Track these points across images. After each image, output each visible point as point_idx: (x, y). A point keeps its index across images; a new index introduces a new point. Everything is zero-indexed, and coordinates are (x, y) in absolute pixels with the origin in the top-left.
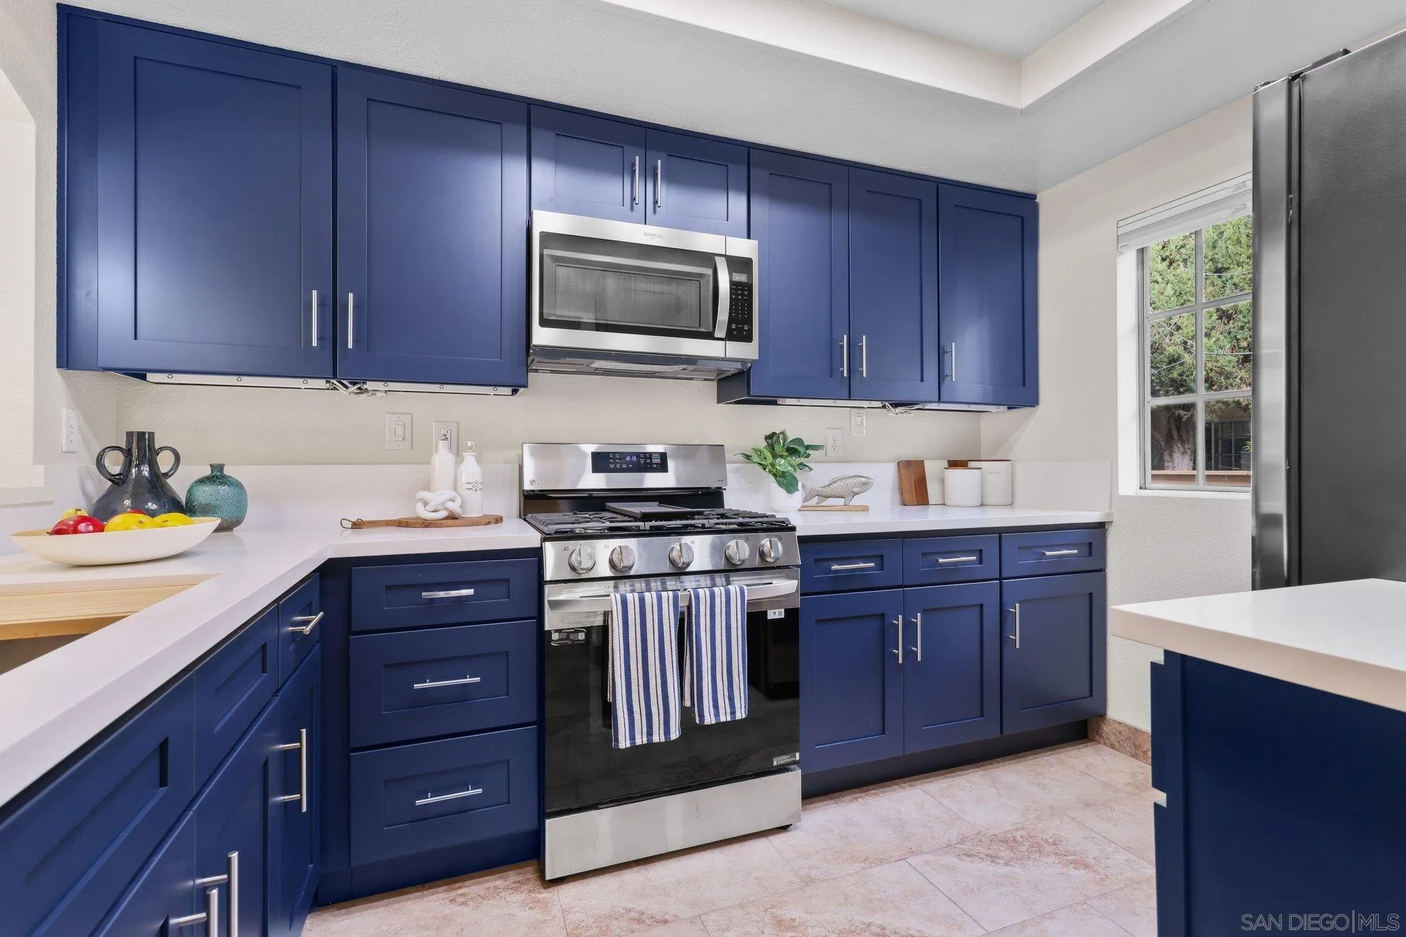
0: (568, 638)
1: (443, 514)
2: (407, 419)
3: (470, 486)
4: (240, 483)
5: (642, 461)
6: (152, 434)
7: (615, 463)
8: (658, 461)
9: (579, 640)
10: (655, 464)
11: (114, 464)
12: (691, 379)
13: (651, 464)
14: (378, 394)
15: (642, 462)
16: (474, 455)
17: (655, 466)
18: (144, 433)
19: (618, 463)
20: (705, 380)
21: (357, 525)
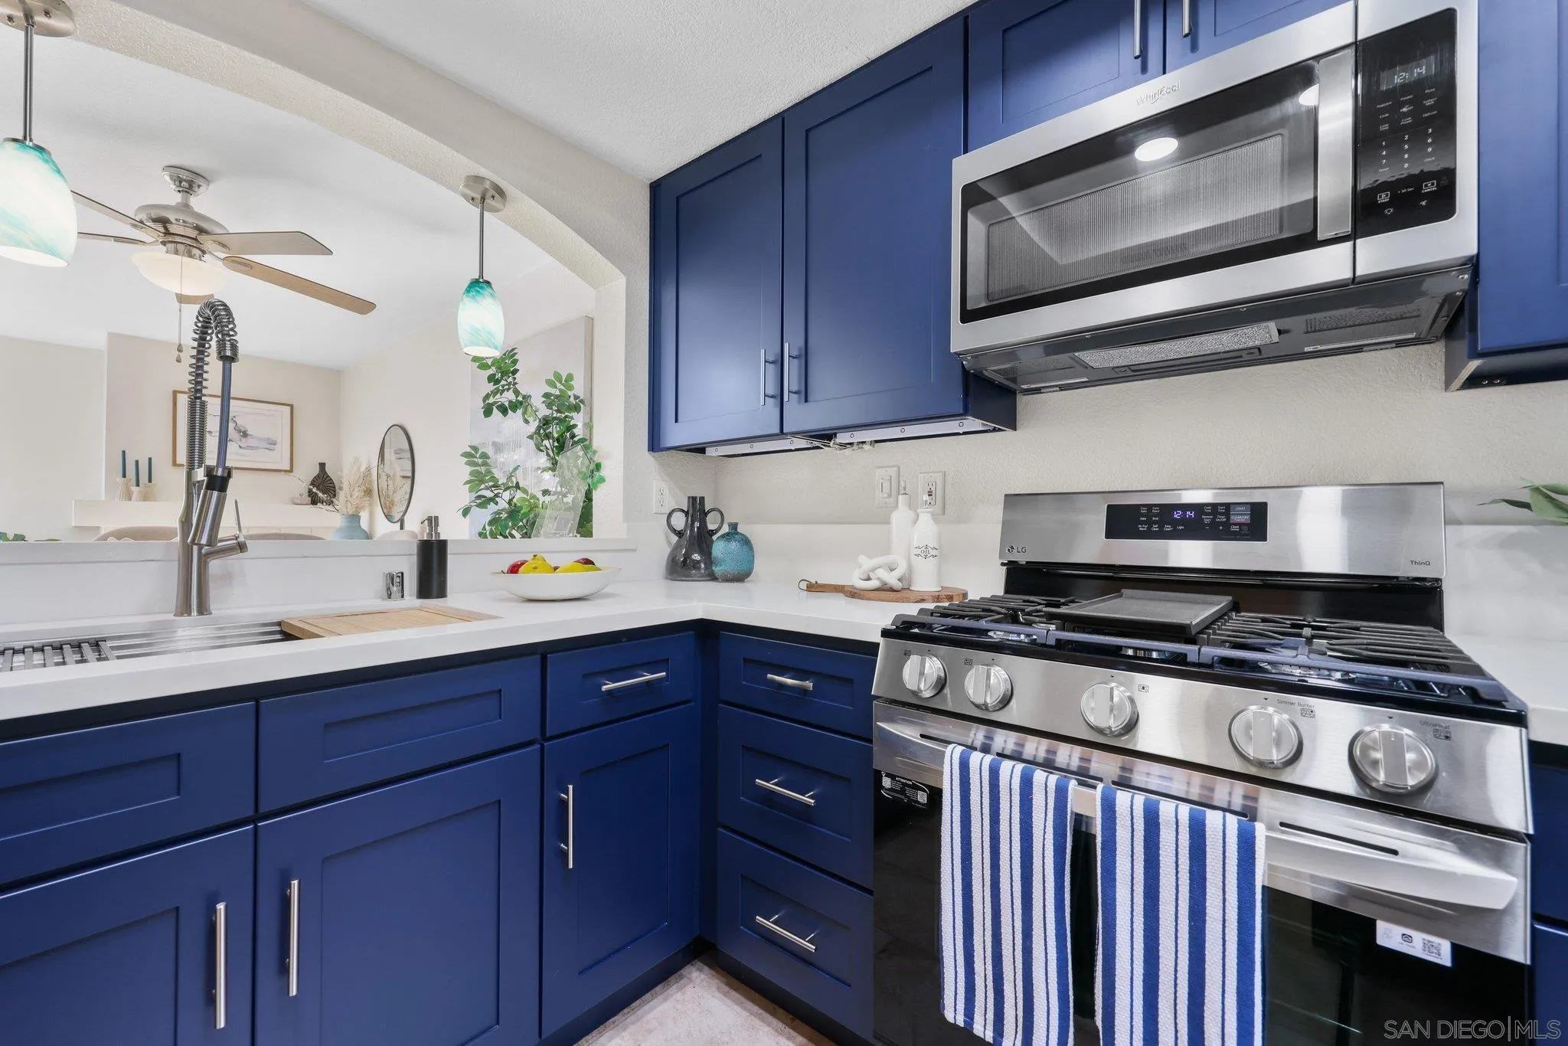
0: (902, 792)
1: (874, 583)
2: (893, 472)
3: (918, 551)
4: (749, 542)
5: (1207, 519)
6: (702, 499)
7: (1150, 523)
8: (1245, 519)
9: (918, 802)
10: (1235, 524)
11: (679, 521)
12: (1358, 349)
13: (1228, 524)
14: (866, 447)
15: (1207, 521)
16: (928, 512)
17: (1235, 528)
18: (696, 498)
19: (1155, 522)
20: (1400, 344)
21: (813, 588)
